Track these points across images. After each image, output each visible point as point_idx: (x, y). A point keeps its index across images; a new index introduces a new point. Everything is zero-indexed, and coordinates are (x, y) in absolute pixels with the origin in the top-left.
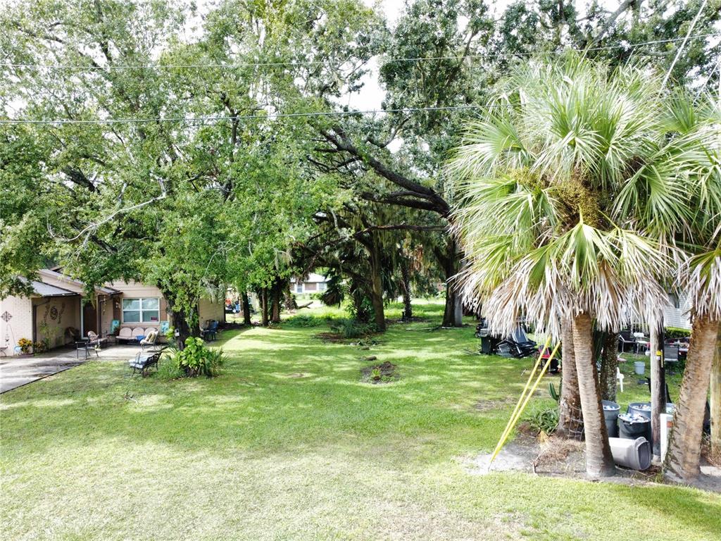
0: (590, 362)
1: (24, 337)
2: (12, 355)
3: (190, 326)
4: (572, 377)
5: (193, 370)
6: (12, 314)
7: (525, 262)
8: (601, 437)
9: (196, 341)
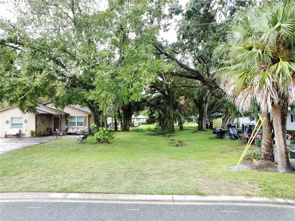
0: (280, 124)
1: (32, 130)
2: (27, 137)
3: (101, 123)
4: (267, 136)
5: (102, 140)
6: (28, 120)
7: (257, 78)
8: (285, 156)
9: (103, 129)
